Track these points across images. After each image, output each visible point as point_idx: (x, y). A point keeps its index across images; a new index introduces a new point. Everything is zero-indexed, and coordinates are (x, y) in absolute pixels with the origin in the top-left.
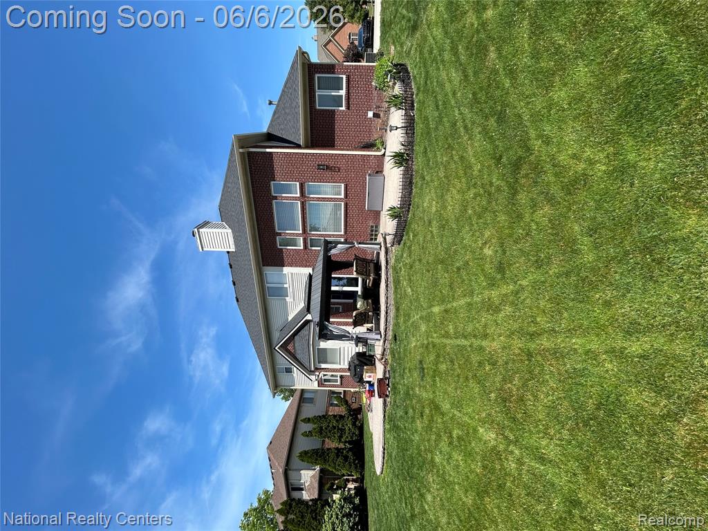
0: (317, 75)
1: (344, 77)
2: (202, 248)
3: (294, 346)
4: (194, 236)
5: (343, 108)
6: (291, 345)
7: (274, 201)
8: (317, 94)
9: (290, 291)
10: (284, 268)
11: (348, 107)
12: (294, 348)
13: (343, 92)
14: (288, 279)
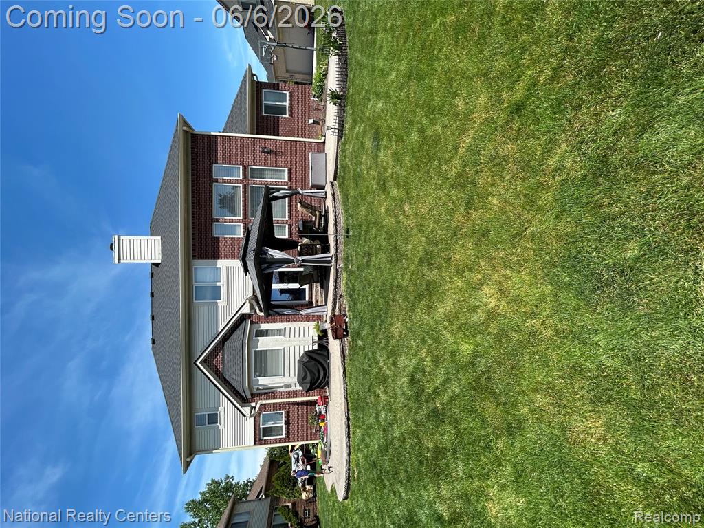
0: (264, 90)
1: (287, 93)
2: (119, 259)
3: (223, 359)
4: (112, 249)
5: (287, 116)
6: (219, 358)
7: (214, 184)
8: (263, 103)
9: (223, 291)
10: (218, 261)
11: (291, 115)
12: (223, 364)
13: (287, 104)
14: (223, 274)
